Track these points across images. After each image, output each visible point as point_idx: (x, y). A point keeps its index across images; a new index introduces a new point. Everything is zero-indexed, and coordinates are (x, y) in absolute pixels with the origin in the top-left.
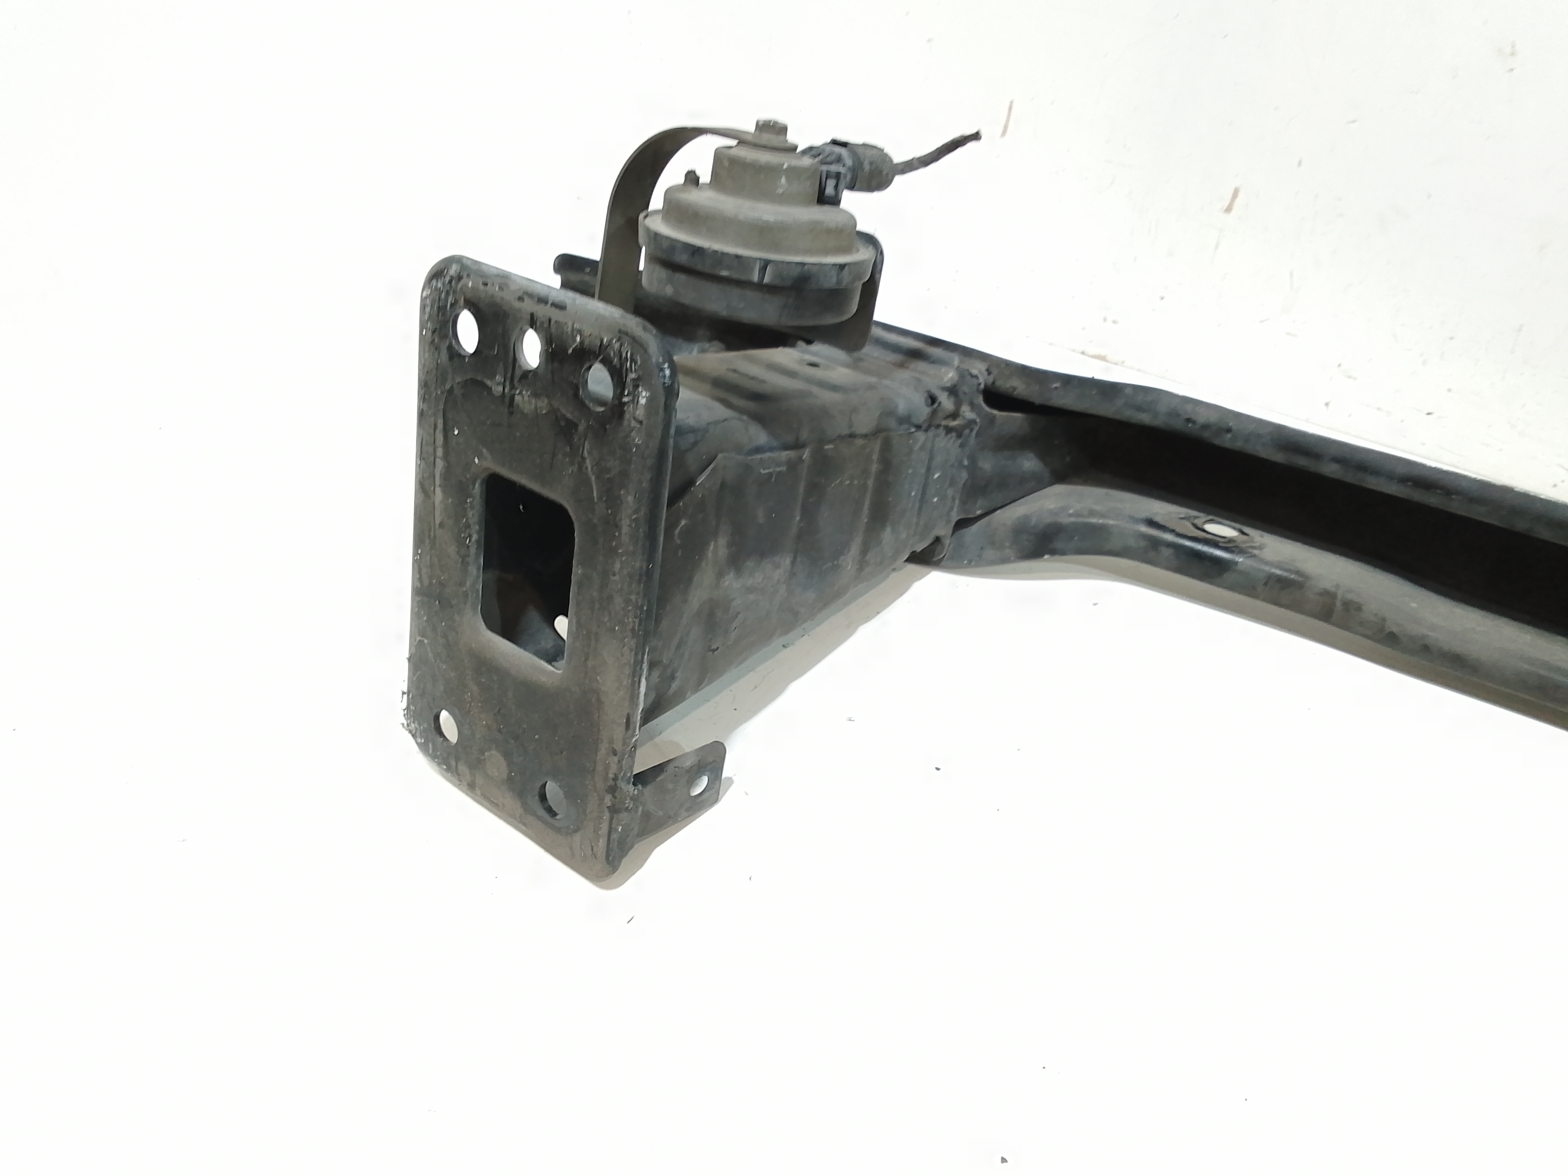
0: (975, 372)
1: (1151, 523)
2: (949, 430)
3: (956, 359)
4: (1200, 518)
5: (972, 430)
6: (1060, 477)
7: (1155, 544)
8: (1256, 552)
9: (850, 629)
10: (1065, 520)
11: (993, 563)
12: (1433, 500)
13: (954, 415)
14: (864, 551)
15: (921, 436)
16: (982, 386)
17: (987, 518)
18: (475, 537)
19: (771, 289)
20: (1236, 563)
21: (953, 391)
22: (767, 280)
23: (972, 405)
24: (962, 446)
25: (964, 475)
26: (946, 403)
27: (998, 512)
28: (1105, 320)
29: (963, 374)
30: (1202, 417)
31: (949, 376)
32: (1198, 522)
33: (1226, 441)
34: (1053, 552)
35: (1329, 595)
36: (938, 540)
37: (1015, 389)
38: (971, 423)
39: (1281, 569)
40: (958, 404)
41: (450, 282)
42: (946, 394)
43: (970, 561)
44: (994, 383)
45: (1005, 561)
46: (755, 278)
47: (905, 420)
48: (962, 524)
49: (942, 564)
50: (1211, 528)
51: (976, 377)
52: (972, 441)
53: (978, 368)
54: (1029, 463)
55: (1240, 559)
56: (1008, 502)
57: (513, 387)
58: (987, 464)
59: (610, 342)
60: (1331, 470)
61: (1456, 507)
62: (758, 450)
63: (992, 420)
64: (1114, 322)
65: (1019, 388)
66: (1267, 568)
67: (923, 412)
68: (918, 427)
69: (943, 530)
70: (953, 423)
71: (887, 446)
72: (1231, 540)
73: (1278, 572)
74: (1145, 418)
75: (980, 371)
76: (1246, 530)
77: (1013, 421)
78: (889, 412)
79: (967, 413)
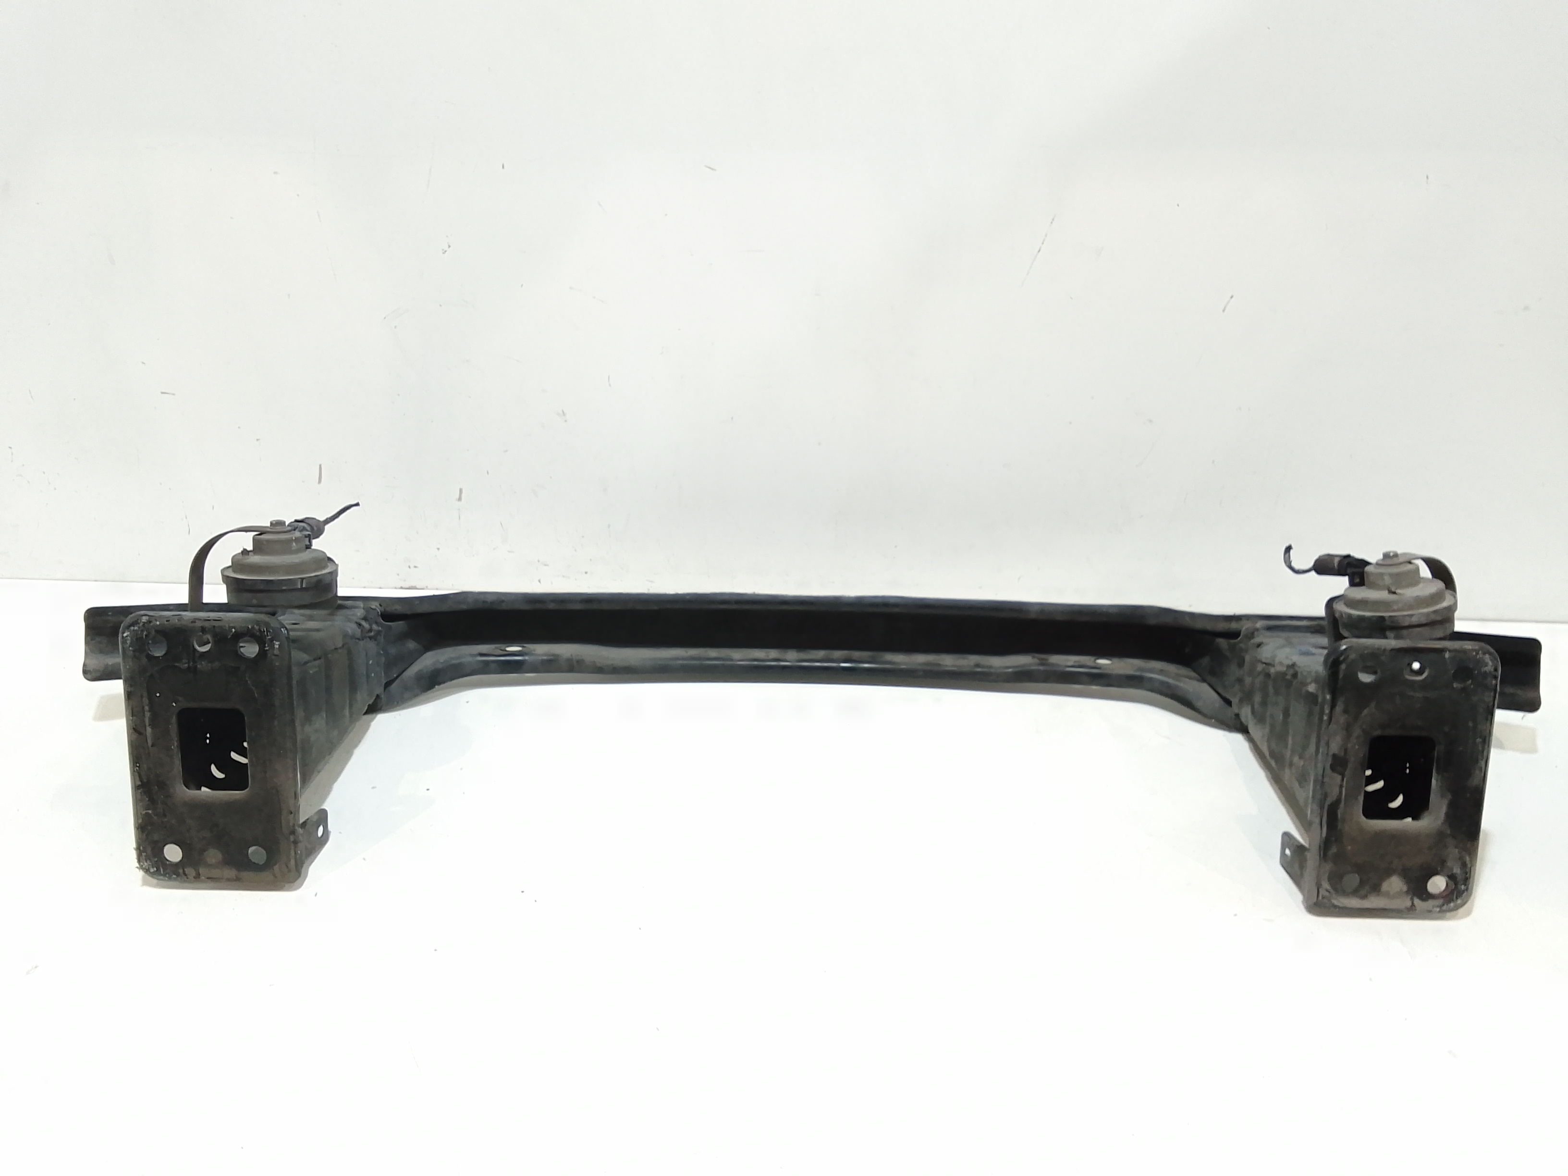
0: (373, 607)
1: (482, 655)
2: (370, 638)
3: (361, 604)
4: (502, 646)
5: (381, 636)
6: (427, 649)
7: (487, 663)
8: (533, 652)
9: (349, 754)
10: (440, 666)
11: (410, 699)
12: (595, 606)
13: (370, 630)
14: (351, 707)
15: (361, 643)
16: (380, 613)
17: (400, 678)
18: (176, 744)
19: (306, 589)
20: (526, 660)
21: (365, 619)
22: (304, 586)
23: (376, 623)
24: (378, 645)
25: (383, 659)
26: (366, 625)
27: (404, 673)
28: (409, 567)
29: (368, 610)
30: (490, 599)
31: (360, 613)
32: (503, 648)
33: (504, 607)
34: (439, 684)
35: (569, 660)
36: (378, 696)
37: (396, 610)
38: (379, 632)
39: (545, 656)
40: (371, 625)
41: (143, 625)
42: (364, 621)
43: (398, 703)
44: (385, 609)
45: (416, 696)
46: (299, 587)
47: (353, 637)
48: (388, 685)
49: (382, 709)
50: (509, 649)
51: (375, 609)
52: (382, 640)
53: (374, 605)
54: (412, 645)
55: (527, 658)
56: (407, 667)
57: (195, 662)
58: (393, 651)
59: (253, 627)
60: (552, 606)
61: (605, 607)
62: (306, 663)
63: (390, 627)
64: (415, 567)
65: (399, 609)
66: (540, 658)
67: (358, 631)
68: (359, 639)
69: (379, 690)
70: (372, 634)
71: (349, 652)
72: (520, 651)
73: (545, 658)
74: (464, 607)
75: (376, 606)
76: (525, 645)
77: (398, 626)
78: (345, 635)
79: (375, 627)
